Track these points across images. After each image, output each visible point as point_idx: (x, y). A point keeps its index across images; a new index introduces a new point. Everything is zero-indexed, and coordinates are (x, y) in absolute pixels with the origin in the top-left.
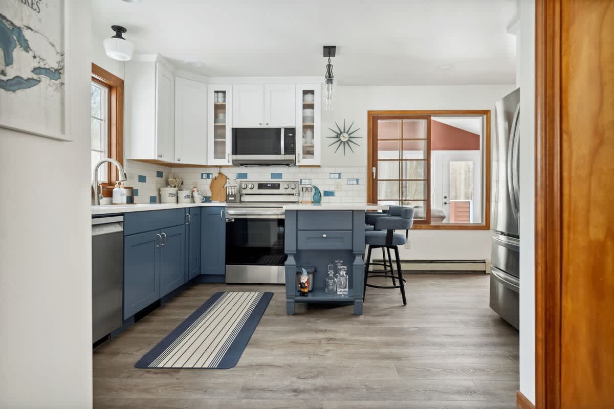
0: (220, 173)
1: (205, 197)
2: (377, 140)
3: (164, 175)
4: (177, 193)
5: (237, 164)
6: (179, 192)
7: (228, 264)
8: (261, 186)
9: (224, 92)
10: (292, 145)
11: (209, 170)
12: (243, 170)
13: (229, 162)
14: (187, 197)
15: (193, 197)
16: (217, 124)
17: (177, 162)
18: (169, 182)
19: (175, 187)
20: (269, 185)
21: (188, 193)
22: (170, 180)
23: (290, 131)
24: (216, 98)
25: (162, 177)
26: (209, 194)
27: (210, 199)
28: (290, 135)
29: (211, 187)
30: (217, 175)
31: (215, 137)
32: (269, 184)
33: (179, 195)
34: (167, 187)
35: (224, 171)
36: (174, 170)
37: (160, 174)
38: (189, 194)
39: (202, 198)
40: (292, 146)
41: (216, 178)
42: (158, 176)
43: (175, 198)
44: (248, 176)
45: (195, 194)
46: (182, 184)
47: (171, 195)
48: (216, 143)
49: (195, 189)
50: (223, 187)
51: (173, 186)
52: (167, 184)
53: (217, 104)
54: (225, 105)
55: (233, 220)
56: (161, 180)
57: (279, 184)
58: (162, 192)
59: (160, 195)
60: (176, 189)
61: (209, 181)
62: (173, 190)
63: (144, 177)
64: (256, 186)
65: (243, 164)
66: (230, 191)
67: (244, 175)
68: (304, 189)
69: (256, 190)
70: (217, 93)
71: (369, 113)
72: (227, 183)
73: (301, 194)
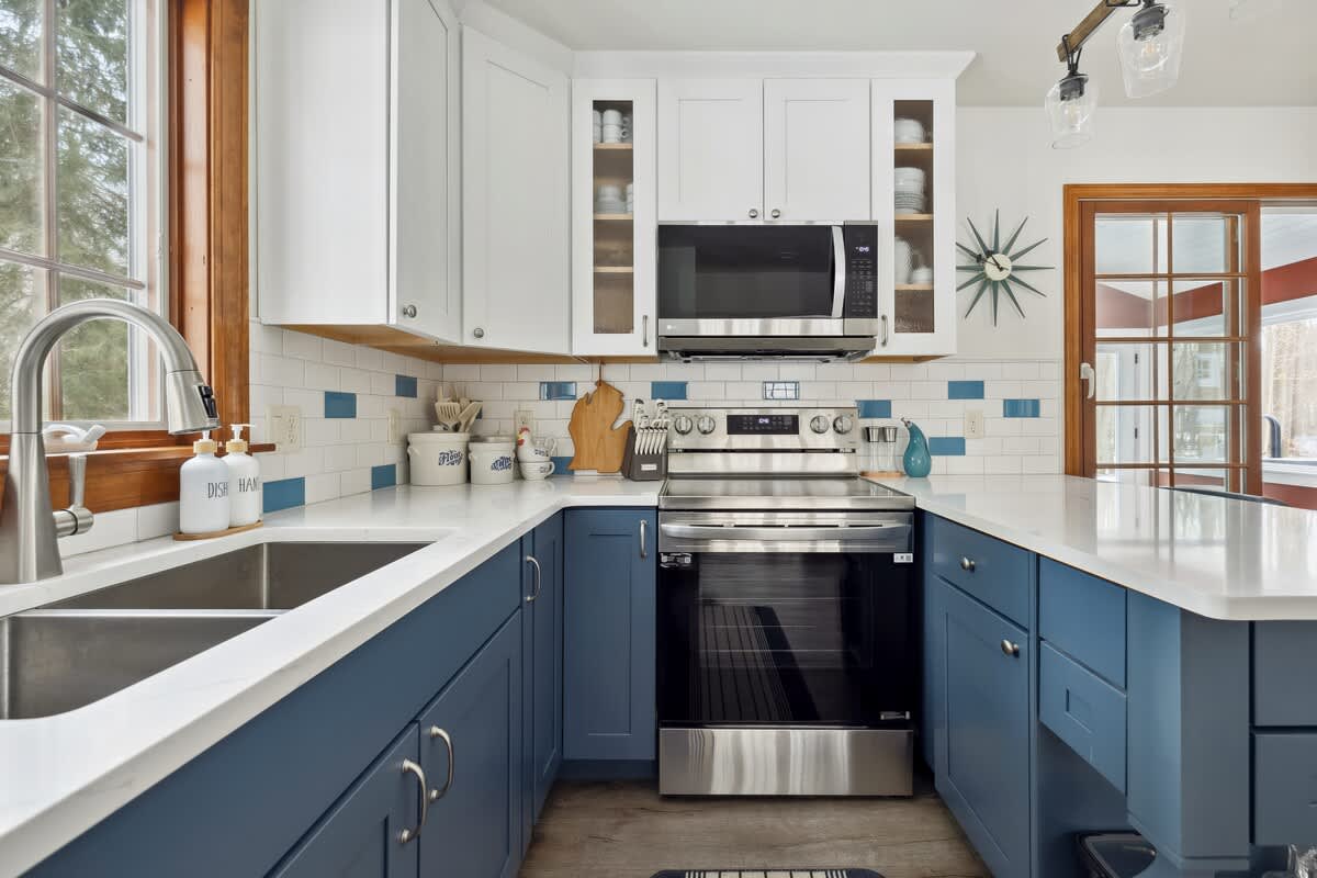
0: (600, 383)
1: (552, 459)
2: (1094, 277)
3: (422, 389)
4: (468, 451)
5: (670, 349)
6: (472, 446)
7: (666, 725)
8: (737, 425)
9: (625, 108)
10: (869, 284)
11: (562, 374)
12: (673, 371)
13: (645, 344)
14: (501, 463)
15: (518, 461)
16: (603, 217)
17: (470, 342)
18: (438, 410)
19: (456, 429)
20: (761, 421)
21: (502, 449)
22: (442, 403)
23: (862, 237)
24: (599, 129)
25: (413, 394)
26: (567, 450)
27: (571, 468)
28: (861, 249)
29: (574, 427)
30: (591, 388)
31: (598, 261)
32: (764, 417)
33: (473, 457)
34: (431, 429)
35: (613, 374)
36: (453, 372)
37: (406, 387)
38: (506, 456)
39: (547, 465)
40: (869, 289)
41: (588, 399)
42: (399, 393)
43: (459, 469)
44: (691, 390)
45: (527, 452)
46: (479, 416)
47: (444, 458)
48: (600, 281)
49: (524, 436)
50: (612, 428)
51: (451, 424)
52: (431, 420)
53: (602, 146)
54: (631, 151)
55: (688, 560)
56: (412, 407)
57: (795, 419)
58: (414, 450)
59: (408, 458)
60: (462, 437)
61: (565, 408)
62: (454, 442)
63: (351, 398)
64: (723, 425)
65: (692, 350)
66: (645, 442)
67: (678, 390)
68: (874, 435)
69: (721, 439)
70: (600, 106)
71: (1070, 190)
72: (631, 413)
73: (861, 446)
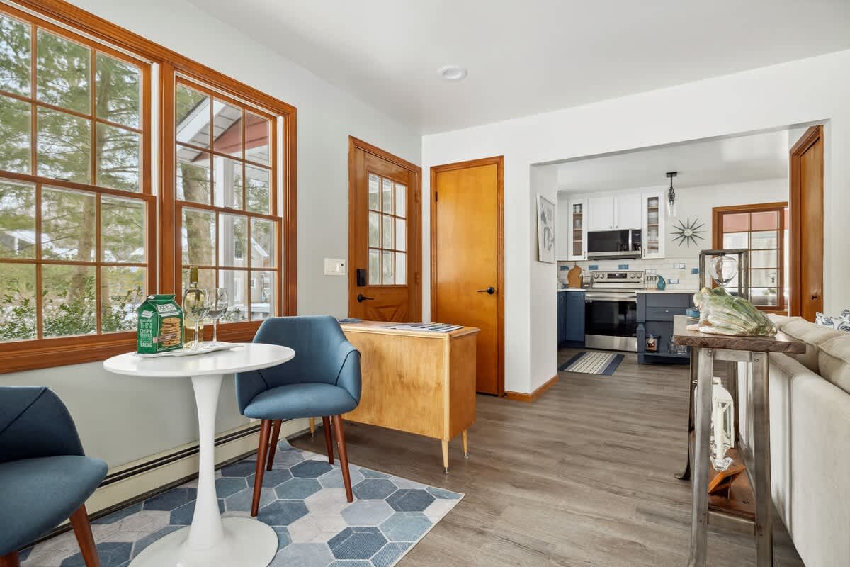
0: (576, 266)
2: (723, 233)
5: (590, 258)
7: (587, 334)
8: (610, 276)
9: (581, 205)
11: (567, 265)
12: (594, 263)
13: (584, 258)
16: (575, 229)
23: (637, 232)
24: (575, 210)
26: (567, 282)
27: (568, 286)
28: (637, 235)
29: (569, 277)
30: (573, 268)
31: (574, 239)
32: (618, 274)
35: (579, 264)
40: (639, 244)
41: (572, 270)
44: (599, 268)
48: (575, 244)
50: (579, 277)
53: (575, 214)
54: (582, 214)
55: (591, 302)
57: (626, 274)
61: (566, 272)
64: (606, 276)
65: (596, 259)
66: (585, 280)
67: (596, 267)
68: (649, 278)
69: (606, 279)
70: (575, 205)
71: (714, 210)
72: (582, 274)
73: (646, 282)
